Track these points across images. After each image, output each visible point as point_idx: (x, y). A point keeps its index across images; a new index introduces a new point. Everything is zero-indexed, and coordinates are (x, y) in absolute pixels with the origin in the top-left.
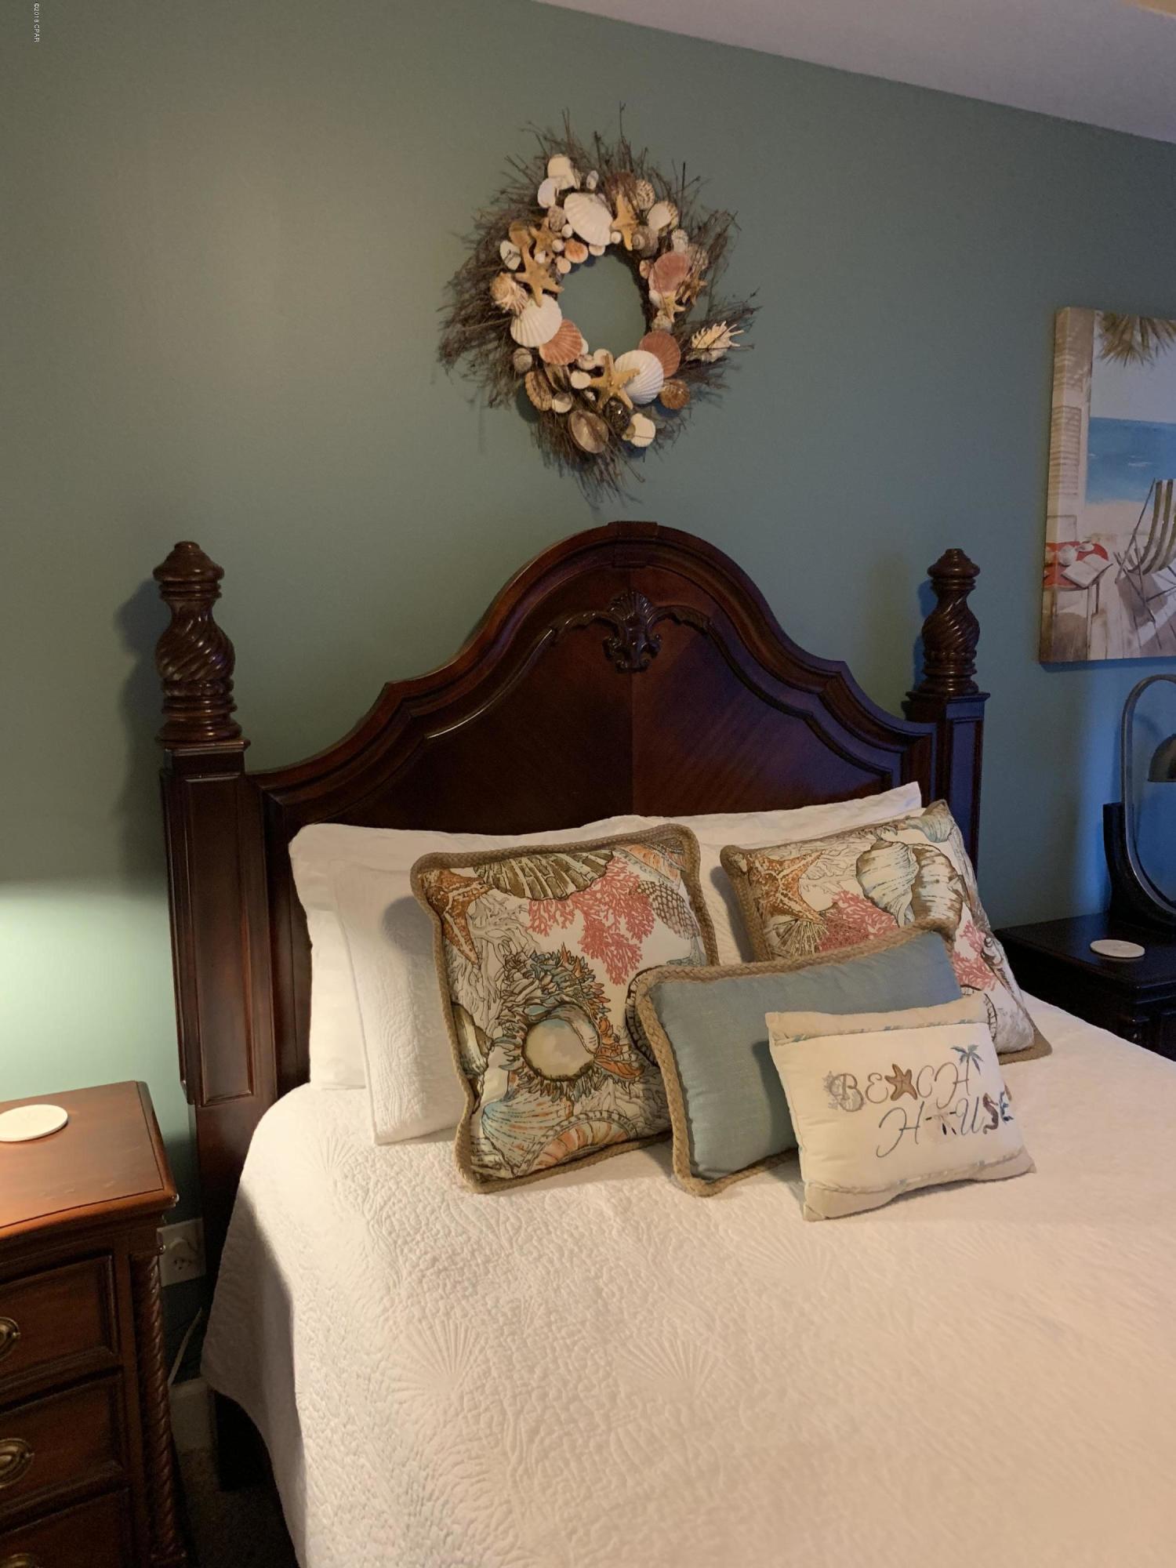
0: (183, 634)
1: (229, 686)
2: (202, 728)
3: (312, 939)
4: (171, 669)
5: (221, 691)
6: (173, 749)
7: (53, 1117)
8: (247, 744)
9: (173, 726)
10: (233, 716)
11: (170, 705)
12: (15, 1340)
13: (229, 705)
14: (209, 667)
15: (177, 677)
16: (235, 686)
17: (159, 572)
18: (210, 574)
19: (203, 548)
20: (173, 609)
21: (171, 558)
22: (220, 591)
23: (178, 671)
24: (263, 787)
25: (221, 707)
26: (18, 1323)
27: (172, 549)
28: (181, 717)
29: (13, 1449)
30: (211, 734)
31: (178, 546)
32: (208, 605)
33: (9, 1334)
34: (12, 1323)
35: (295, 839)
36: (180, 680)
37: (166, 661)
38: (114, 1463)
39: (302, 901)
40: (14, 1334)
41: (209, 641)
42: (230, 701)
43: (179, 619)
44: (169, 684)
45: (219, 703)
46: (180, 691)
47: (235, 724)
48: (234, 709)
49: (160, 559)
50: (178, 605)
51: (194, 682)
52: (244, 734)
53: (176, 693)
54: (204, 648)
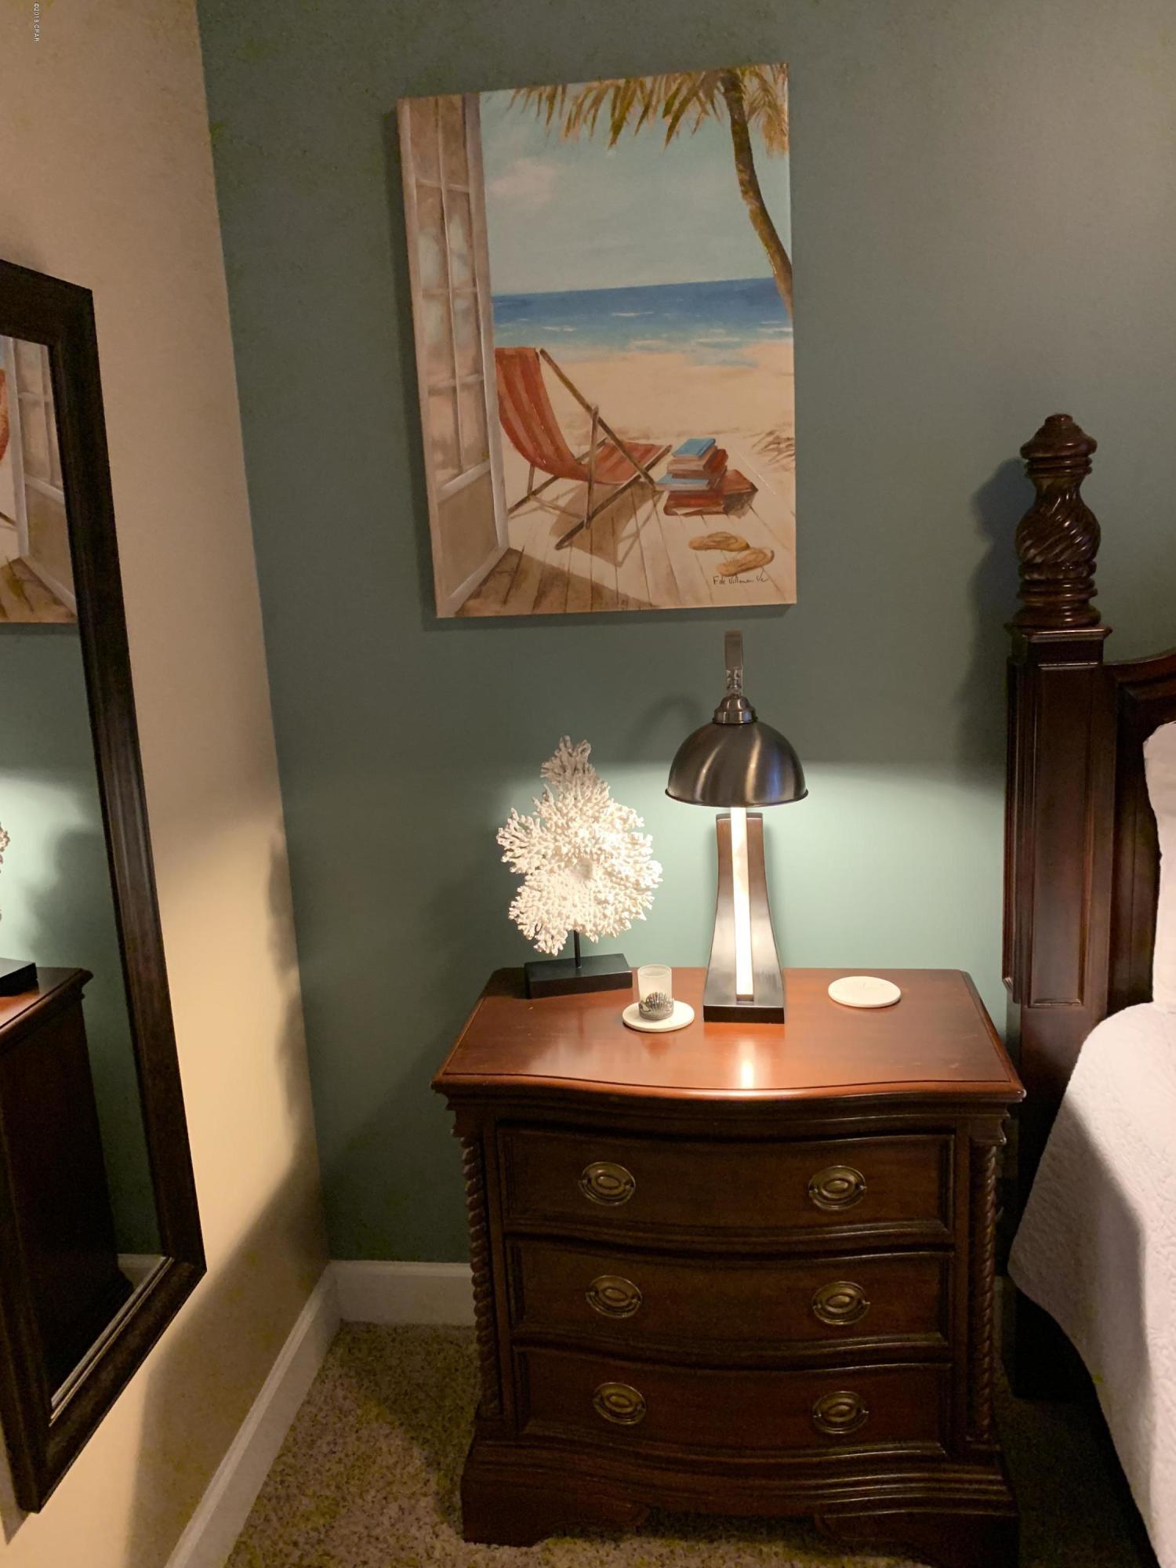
0: (1049, 514)
1: (1092, 569)
2: (1060, 614)
3: (1162, 850)
4: (1032, 552)
5: (1085, 574)
6: (1030, 635)
7: (886, 992)
8: (1109, 631)
9: (1029, 610)
10: (1093, 602)
11: (1028, 588)
12: (861, 1193)
13: (1090, 589)
14: (1074, 548)
15: (1039, 560)
16: (1098, 569)
17: (1026, 450)
18: (1083, 448)
19: (1076, 421)
20: (1039, 488)
21: (1042, 433)
22: (1091, 465)
23: (1040, 553)
24: (1119, 680)
25: (1081, 591)
26: (865, 1177)
27: (1042, 423)
28: (1037, 602)
29: (851, 1292)
30: (1069, 620)
31: (1049, 421)
32: (1077, 481)
33: (857, 1186)
34: (858, 1175)
35: (1151, 738)
36: (1043, 561)
37: (1028, 543)
38: (939, 1335)
39: (1154, 806)
40: (862, 1187)
41: (1077, 520)
42: (1091, 585)
43: (1045, 498)
44: (1028, 566)
45: (1081, 586)
46: (1040, 575)
47: (1095, 610)
48: (1094, 594)
49: (1029, 436)
50: (1046, 483)
51: (1057, 565)
52: (1104, 620)
53: (1036, 576)
54: (1070, 528)
